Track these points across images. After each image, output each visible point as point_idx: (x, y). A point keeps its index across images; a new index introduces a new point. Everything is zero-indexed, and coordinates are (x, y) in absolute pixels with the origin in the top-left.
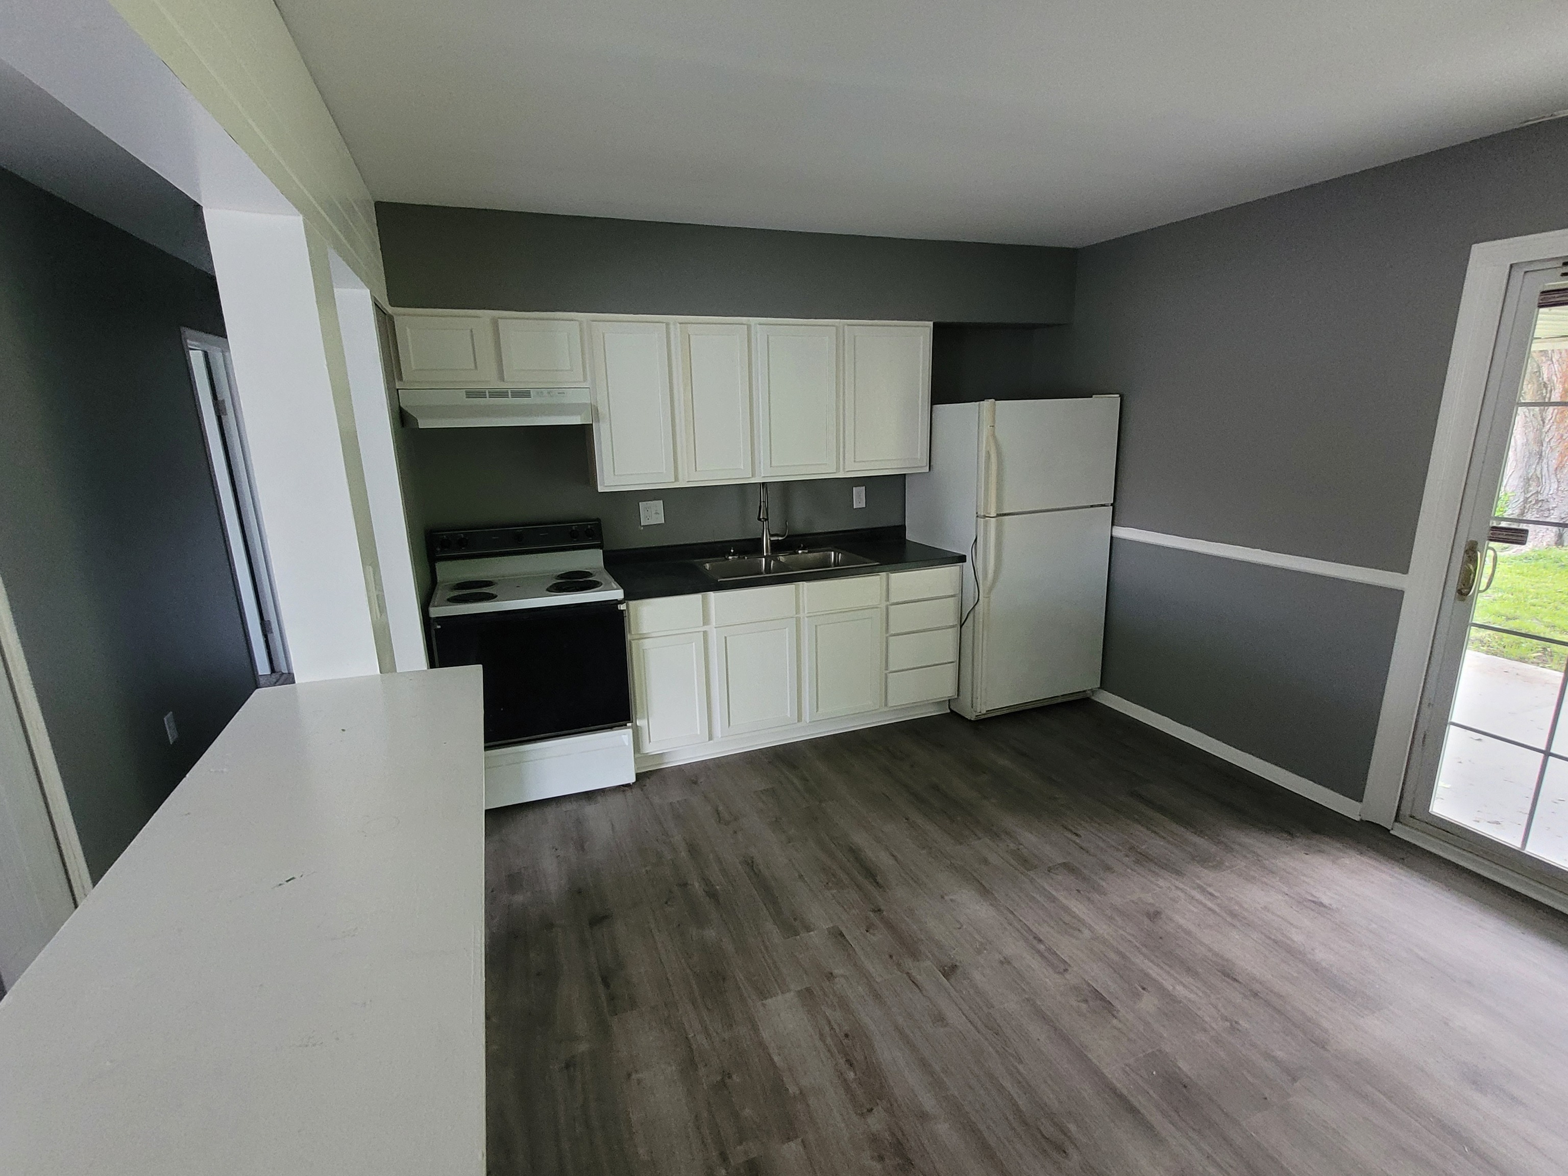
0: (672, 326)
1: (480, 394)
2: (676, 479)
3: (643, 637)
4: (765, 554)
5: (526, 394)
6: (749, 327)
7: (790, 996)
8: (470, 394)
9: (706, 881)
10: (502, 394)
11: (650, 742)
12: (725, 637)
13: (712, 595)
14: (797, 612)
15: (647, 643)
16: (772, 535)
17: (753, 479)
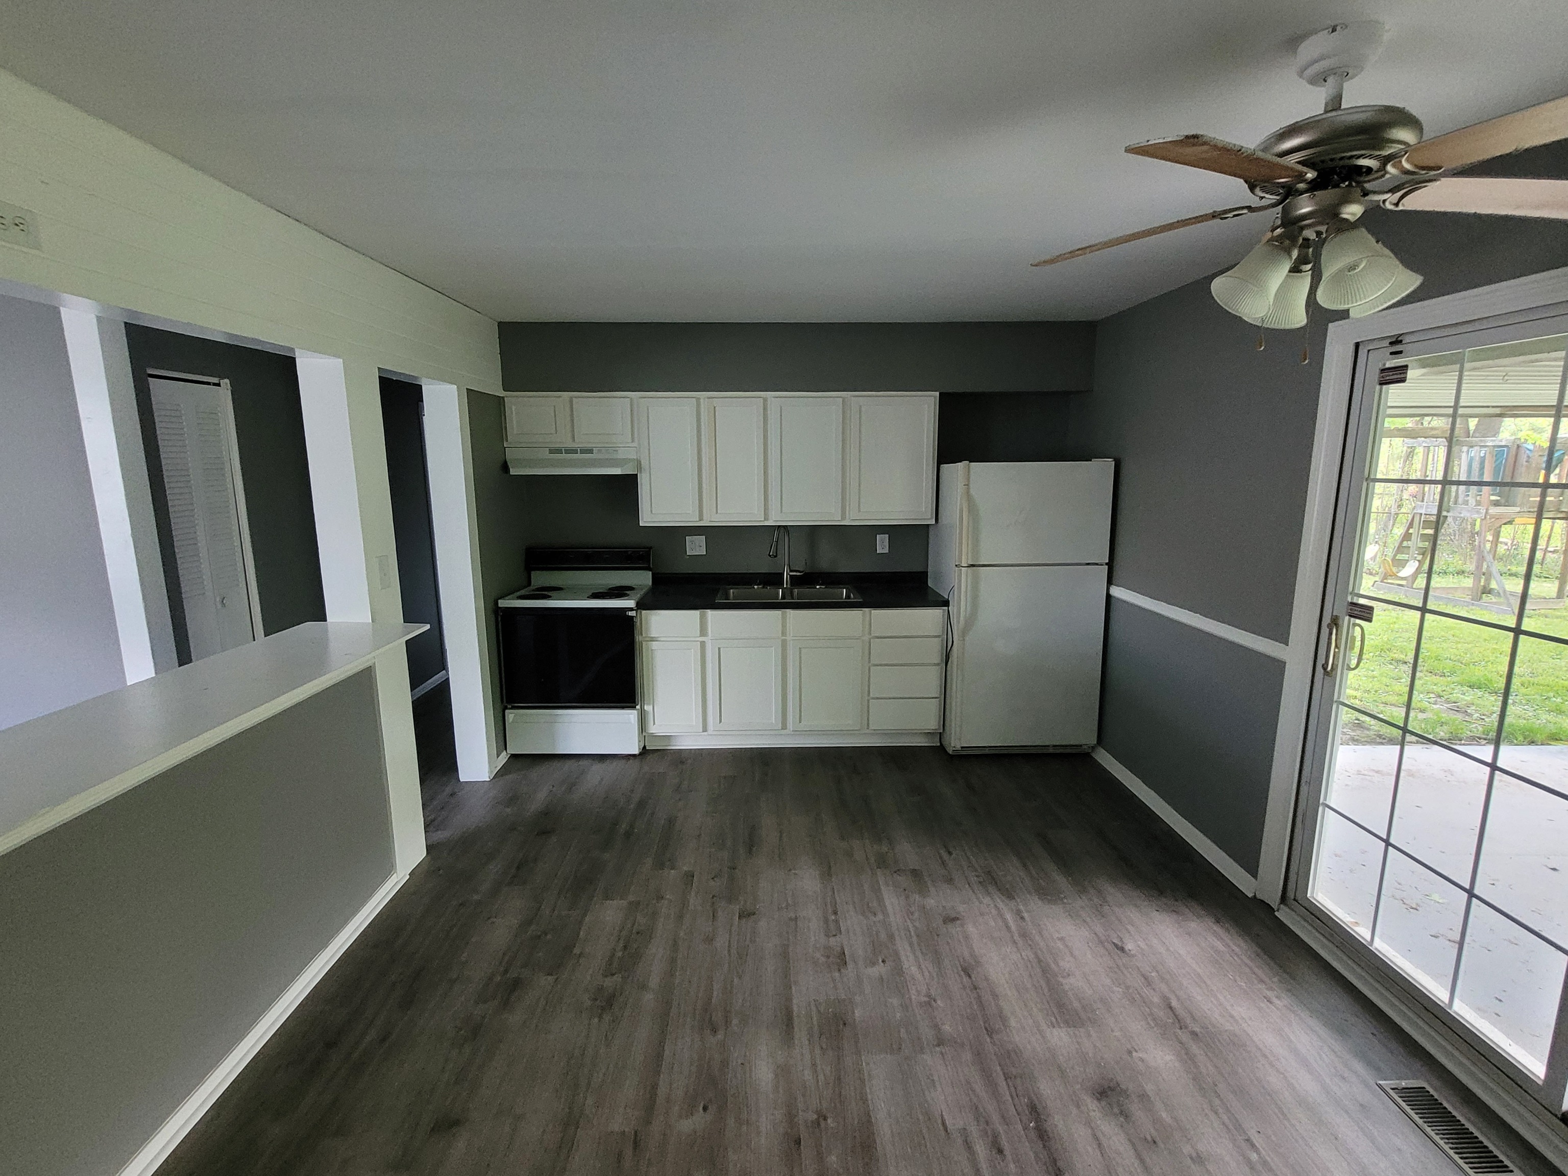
0: (702, 400)
1: (559, 451)
2: (701, 520)
3: (653, 639)
4: (785, 586)
5: (590, 451)
6: (765, 400)
7: (624, 903)
8: (552, 451)
9: (632, 826)
10: (575, 451)
11: (654, 724)
12: (719, 649)
13: (710, 613)
14: (784, 634)
15: (654, 645)
16: (791, 571)
17: (765, 522)
